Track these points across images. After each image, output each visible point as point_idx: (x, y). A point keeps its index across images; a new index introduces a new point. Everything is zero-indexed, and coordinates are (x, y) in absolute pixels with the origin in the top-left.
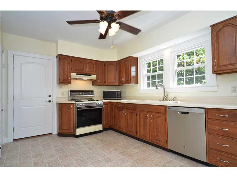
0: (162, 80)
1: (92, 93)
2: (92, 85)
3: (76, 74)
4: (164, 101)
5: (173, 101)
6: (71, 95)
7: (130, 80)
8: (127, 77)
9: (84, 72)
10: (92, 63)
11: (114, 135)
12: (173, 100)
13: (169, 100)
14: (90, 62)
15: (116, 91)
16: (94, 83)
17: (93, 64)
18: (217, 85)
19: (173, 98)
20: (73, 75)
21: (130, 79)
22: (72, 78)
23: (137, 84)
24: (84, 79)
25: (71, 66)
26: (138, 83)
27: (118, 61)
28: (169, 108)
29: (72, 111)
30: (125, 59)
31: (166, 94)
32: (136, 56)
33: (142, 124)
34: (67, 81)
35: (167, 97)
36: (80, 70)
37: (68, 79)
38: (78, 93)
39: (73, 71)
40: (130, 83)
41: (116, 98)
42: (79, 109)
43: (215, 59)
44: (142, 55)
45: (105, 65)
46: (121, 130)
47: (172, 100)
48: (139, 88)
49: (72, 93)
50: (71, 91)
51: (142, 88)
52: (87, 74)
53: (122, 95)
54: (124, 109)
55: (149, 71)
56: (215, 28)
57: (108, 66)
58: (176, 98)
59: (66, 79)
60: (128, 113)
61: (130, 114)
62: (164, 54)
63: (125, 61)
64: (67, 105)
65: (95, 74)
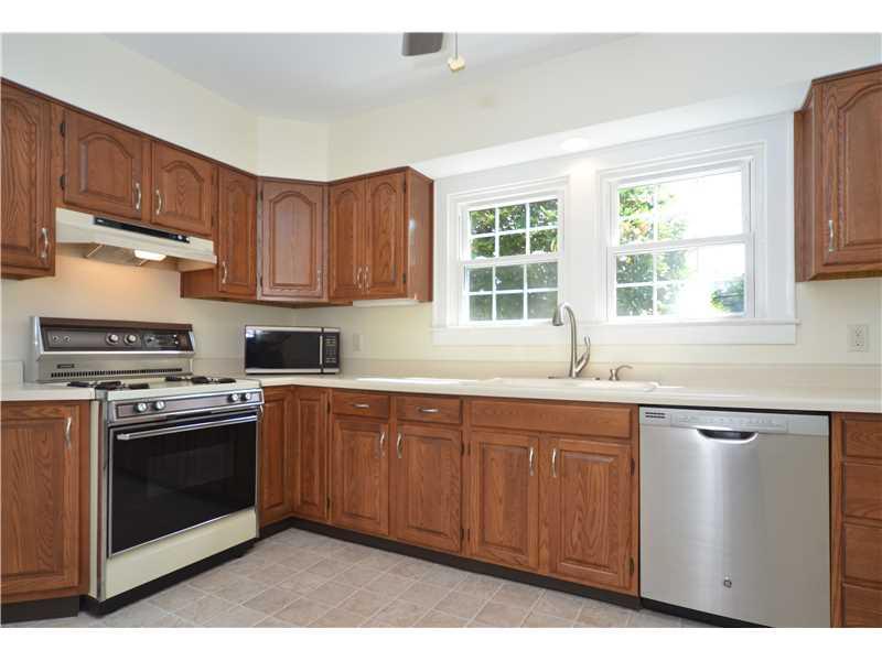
0: (553, 290)
1: (184, 341)
2: (182, 296)
3: (91, 218)
4: (570, 381)
5: (618, 379)
6: (47, 347)
7: (405, 282)
8: (387, 265)
9: (146, 216)
10: (194, 171)
11: (328, 556)
12: (616, 376)
13: (598, 379)
14: (181, 164)
15: (320, 330)
16: (192, 282)
17: (200, 180)
18: (798, 321)
19: (617, 370)
20: (73, 224)
21: (405, 276)
22: (59, 239)
23: (427, 304)
24: (139, 254)
25: (58, 160)
26: (430, 299)
27: (330, 184)
28: (648, 415)
29: (71, 447)
30: (379, 181)
31: (581, 352)
32: (429, 174)
33: (501, 493)
34: (33, 259)
35: (585, 365)
36: (122, 200)
37: (32, 243)
38: (98, 339)
39: (71, 194)
40: (403, 295)
41: (317, 366)
42: (126, 437)
43: (831, 214)
44: (460, 172)
45: (258, 196)
46: (367, 527)
47: (611, 379)
48: (435, 323)
49: (57, 337)
50: (49, 325)
51: (449, 319)
52: (164, 230)
53: (347, 353)
54: (385, 420)
55: (483, 248)
56: (834, 90)
57: (275, 202)
58: (630, 368)
59: (24, 241)
60: (414, 439)
61: (423, 447)
62: (568, 177)
63: (377, 189)
64: (32, 412)
65: (205, 236)
